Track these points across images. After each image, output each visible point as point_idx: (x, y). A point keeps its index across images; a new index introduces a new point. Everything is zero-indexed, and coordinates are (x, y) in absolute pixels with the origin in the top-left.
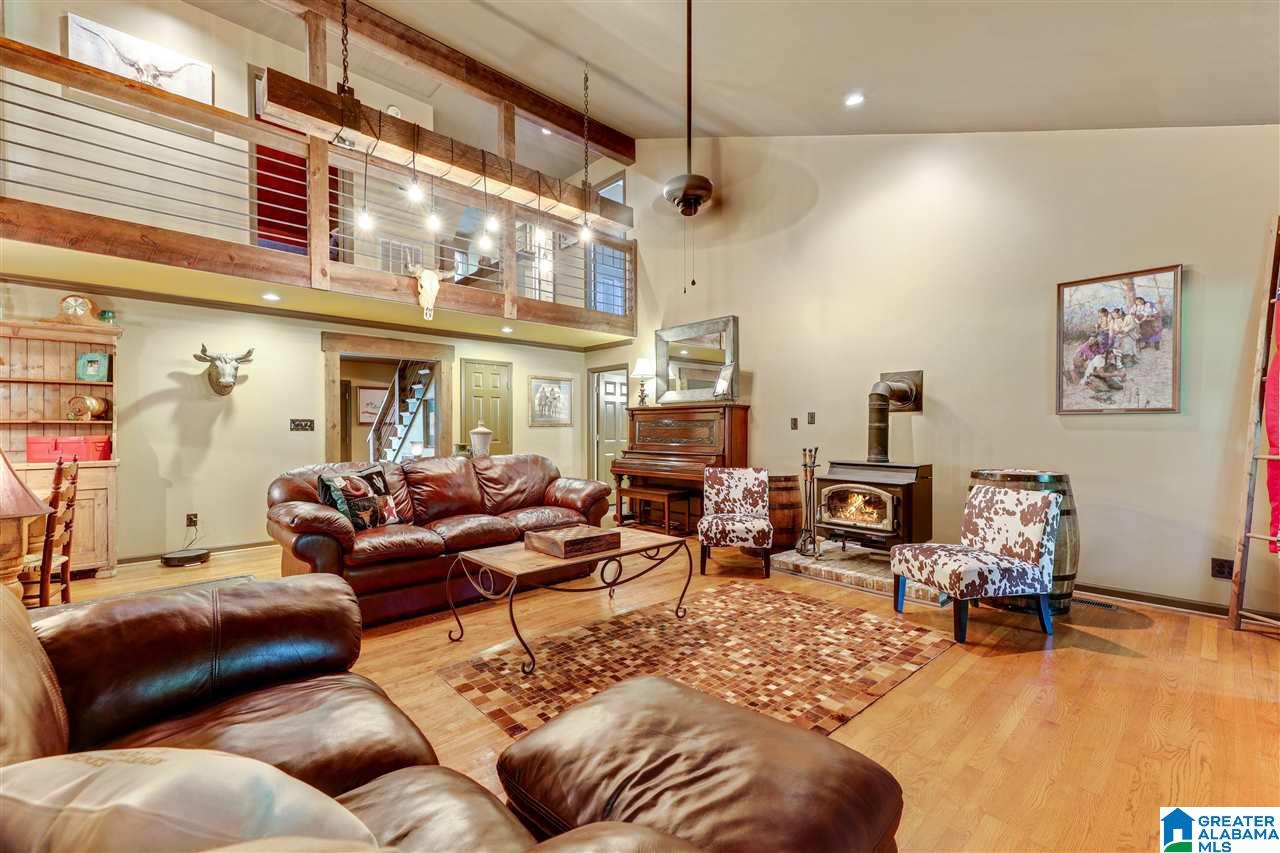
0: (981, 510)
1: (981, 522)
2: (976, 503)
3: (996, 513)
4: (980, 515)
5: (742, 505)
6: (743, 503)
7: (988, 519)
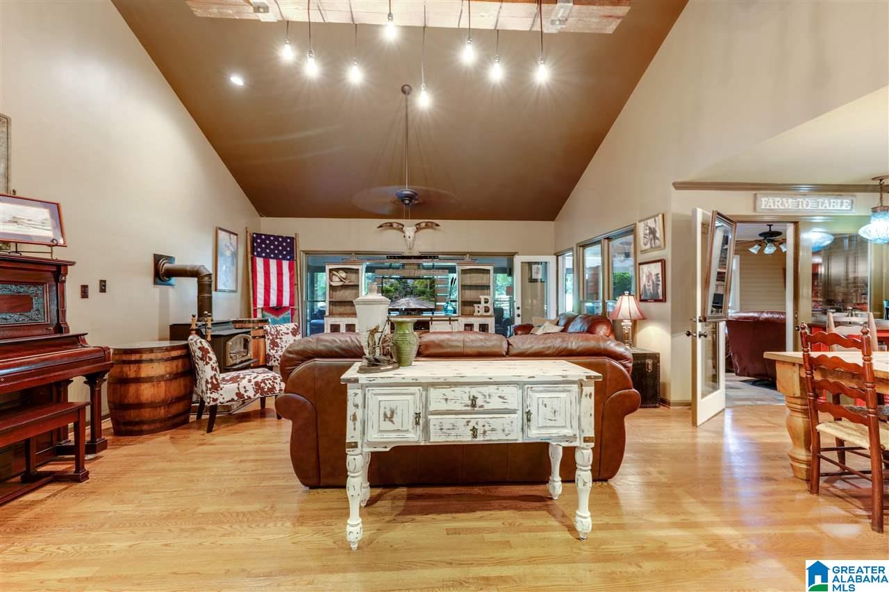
1: (278, 341)
2: (273, 333)
4: (277, 338)
7: (281, 338)
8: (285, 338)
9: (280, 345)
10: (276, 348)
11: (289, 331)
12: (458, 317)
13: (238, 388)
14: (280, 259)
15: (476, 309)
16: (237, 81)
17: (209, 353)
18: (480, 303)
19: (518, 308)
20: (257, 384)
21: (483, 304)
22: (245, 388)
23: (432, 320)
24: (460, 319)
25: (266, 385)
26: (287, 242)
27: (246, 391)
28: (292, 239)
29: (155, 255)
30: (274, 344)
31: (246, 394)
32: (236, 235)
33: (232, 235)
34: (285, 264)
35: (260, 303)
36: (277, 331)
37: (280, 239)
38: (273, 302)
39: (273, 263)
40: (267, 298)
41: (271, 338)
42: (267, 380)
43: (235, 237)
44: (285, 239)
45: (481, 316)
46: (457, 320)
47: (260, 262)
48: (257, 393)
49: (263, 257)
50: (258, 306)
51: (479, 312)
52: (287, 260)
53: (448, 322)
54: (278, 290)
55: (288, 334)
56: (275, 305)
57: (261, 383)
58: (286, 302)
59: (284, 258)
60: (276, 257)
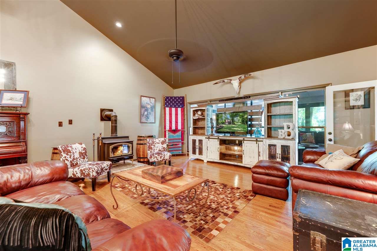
0: (152, 144)
2: (150, 142)
3: (155, 144)
5: (80, 160)
6: (80, 158)
7: (154, 145)
8: (156, 145)
9: (153, 149)
10: (150, 150)
11: (160, 142)
12: (264, 138)
13: (73, 171)
14: (177, 107)
15: (280, 133)
16: (119, 25)
17: (62, 152)
18: (282, 128)
19: (330, 134)
20: (81, 170)
21: (286, 129)
22: (76, 171)
23: (244, 140)
24: (264, 140)
25: (86, 172)
26: (180, 99)
27: (77, 174)
28: (183, 98)
29: (101, 109)
30: (150, 148)
31: (77, 175)
32: (155, 98)
33: (151, 99)
34: (179, 110)
35: (168, 128)
36: (153, 141)
37: (177, 98)
38: (174, 128)
39: (173, 110)
40: (171, 126)
41: (148, 145)
42: (86, 169)
43: (154, 99)
44: (179, 98)
45: (284, 139)
46: (262, 141)
47: (167, 109)
48: (82, 175)
49: (169, 107)
50: (167, 129)
51: (282, 135)
52: (180, 107)
53: (256, 142)
54: (176, 122)
55: (159, 143)
56: (175, 129)
57: (83, 170)
58: (180, 127)
59: (179, 107)
60: (175, 107)
